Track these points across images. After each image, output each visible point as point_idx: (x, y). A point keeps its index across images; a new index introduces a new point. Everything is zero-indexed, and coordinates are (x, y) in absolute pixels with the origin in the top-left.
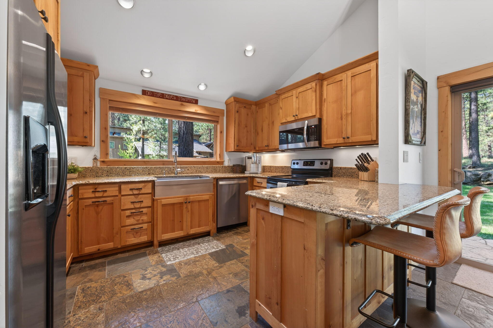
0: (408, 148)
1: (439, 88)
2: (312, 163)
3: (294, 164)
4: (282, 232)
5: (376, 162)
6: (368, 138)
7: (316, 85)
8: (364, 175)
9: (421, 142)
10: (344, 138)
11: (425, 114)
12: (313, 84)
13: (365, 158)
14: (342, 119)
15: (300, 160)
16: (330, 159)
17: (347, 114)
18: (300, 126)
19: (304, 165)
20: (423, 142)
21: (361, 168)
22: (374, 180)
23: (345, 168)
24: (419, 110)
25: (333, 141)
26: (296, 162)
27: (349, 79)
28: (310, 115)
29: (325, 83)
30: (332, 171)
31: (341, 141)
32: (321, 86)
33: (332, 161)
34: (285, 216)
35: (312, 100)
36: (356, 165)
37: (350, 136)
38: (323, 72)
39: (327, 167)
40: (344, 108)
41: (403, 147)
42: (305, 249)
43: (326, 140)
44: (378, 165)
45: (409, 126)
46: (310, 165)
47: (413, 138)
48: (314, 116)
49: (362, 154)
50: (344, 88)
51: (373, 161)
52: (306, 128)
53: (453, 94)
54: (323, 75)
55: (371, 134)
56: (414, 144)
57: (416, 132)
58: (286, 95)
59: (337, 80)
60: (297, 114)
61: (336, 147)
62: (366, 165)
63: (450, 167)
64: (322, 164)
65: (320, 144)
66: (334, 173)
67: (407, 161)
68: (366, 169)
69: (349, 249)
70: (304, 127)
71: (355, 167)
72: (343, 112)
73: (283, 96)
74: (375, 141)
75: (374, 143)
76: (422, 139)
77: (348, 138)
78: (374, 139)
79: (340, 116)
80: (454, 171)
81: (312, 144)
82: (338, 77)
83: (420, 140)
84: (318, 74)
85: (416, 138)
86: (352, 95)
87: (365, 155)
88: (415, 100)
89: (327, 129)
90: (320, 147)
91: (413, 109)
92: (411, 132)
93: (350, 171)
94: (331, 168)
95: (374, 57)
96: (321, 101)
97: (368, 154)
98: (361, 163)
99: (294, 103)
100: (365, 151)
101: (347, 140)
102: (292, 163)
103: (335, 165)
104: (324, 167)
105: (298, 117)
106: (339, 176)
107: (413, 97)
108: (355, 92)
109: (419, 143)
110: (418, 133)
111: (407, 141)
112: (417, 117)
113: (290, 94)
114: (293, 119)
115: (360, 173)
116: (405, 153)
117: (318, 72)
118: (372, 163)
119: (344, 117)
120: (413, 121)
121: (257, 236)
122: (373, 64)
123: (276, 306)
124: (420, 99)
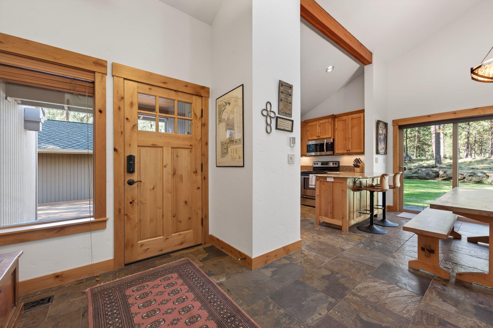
0: (379, 156)
1: (393, 126)
2: (327, 163)
3: (315, 164)
4: (333, 188)
5: (363, 163)
6: (359, 151)
7: (331, 120)
8: (357, 169)
9: (385, 153)
10: (347, 150)
11: (387, 139)
12: (330, 120)
13: (358, 161)
14: (346, 140)
15: (319, 162)
16: (338, 161)
17: (349, 138)
18: (321, 143)
19: (321, 165)
20: (386, 153)
21: (356, 166)
22: (362, 171)
23: (347, 166)
24: (384, 137)
25: (341, 152)
26: (316, 163)
27: (350, 120)
28: (328, 137)
29: (336, 120)
30: (339, 168)
31: (345, 152)
32: (334, 121)
33: (339, 162)
34: (335, 181)
35: (329, 129)
36: (354, 164)
37: (350, 149)
38: (335, 114)
39: (337, 166)
40: (347, 135)
41: (375, 156)
42: (342, 191)
43: (337, 151)
44: (364, 164)
45: (378, 146)
46: (326, 165)
47: (380, 151)
48: (330, 138)
49: (356, 159)
50: (347, 124)
51: (362, 162)
52: (325, 143)
53: (400, 129)
54: (335, 115)
55: (361, 149)
56: (380, 154)
57: (382, 148)
58: (312, 124)
59: (343, 120)
60: (320, 135)
61: (343, 154)
62: (359, 164)
63: (398, 165)
64: (333, 164)
65: (334, 153)
66: (340, 169)
67: (377, 162)
68: (358, 166)
69: (355, 192)
70: (324, 143)
71: (353, 165)
72: (347, 137)
73: (310, 124)
74: (363, 152)
75: (363, 153)
76: (385, 151)
77: (349, 150)
78: (363, 151)
79: (345, 139)
80: (400, 167)
81: (329, 153)
82: (344, 118)
83: (384, 152)
84: (333, 115)
85: (382, 151)
86: (351, 128)
87: (358, 159)
88: (381, 133)
89: (337, 145)
90: (333, 154)
91: (380, 137)
92: (379, 148)
93: (350, 168)
94: (339, 166)
95: (363, 111)
96: (334, 130)
97: (359, 159)
98: (356, 163)
99: (318, 129)
100: (358, 157)
101: (349, 152)
102: (314, 164)
103: (341, 165)
104: (334, 166)
105: (320, 137)
106: (344, 171)
107: (380, 132)
108: (353, 127)
109: (384, 153)
110: (383, 148)
111: (377, 153)
112: (382, 141)
113: (315, 123)
114: (317, 138)
115: (356, 168)
116: (377, 159)
117: (333, 114)
118: (361, 163)
119: (347, 139)
120: (381, 144)
121: (320, 191)
122: (362, 114)
123: (330, 214)
124: (384, 132)
